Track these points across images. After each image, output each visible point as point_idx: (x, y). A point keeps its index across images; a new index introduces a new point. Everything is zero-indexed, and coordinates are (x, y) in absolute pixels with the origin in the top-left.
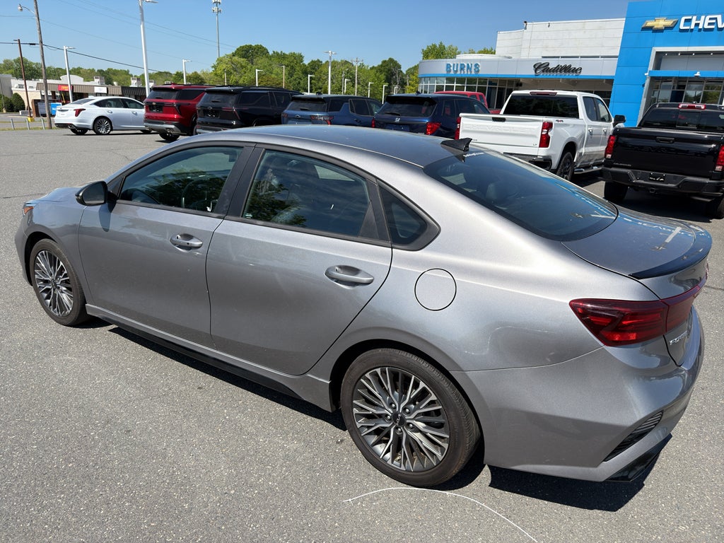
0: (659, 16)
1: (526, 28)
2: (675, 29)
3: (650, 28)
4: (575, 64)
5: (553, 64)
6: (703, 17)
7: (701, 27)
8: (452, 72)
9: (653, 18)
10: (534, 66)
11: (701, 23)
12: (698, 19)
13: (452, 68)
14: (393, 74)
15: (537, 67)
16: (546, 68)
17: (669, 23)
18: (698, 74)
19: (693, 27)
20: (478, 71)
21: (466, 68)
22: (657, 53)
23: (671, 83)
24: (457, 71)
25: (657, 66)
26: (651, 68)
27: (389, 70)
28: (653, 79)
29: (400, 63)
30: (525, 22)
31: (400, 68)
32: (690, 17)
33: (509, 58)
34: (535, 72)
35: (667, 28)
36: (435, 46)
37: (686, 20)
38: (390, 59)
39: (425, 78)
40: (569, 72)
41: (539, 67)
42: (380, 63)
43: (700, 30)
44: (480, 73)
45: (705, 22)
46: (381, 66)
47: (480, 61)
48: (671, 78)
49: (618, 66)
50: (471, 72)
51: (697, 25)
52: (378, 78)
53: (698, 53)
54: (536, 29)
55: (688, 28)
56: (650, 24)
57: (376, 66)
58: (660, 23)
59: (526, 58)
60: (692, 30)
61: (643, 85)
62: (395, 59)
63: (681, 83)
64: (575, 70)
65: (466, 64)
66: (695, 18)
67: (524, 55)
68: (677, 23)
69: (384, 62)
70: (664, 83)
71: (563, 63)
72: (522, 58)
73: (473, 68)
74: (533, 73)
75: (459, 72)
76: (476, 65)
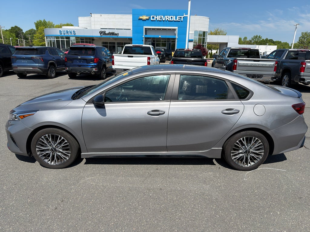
0: (144, 15)
1: (91, 16)
2: (150, 20)
3: (141, 19)
4: (116, 32)
5: (107, 32)
6: (158, 16)
7: (157, 20)
8: (63, 34)
9: (142, 15)
10: (100, 32)
11: (157, 18)
12: (156, 17)
13: (62, 32)
14: (18, 34)
15: (101, 33)
16: (104, 33)
17: (147, 18)
18: (160, 37)
19: (155, 19)
20: (75, 34)
21: (69, 33)
22: (145, 28)
23: (151, 40)
24: (65, 34)
25: (146, 34)
26: (144, 34)
27: (16, 32)
28: (146, 38)
29: (21, 28)
30: (91, 14)
31: (22, 31)
32: (154, 16)
33: (87, 28)
34: (101, 35)
35: (147, 19)
36: (41, 21)
37: (153, 17)
38: (15, 26)
39: (49, 36)
40: (114, 35)
41: (102, 33)
42: (10, 28)
43: (157, 21)
44: (76, 35)
45: (158, 18)
46: (11, 29)
47: (75, 29)
48: (151, 38)
49: (133, 33)
50: (72, 34)
51: (156, 19)
52: (12, 36)
53: (157, 29)
54: (96, 17)
55: (154, 20)
56: (141, 17)
57: (8, 29)
58: (145, 18)
59: (94, 29)
60: (155, 21)
61: (143, 41)
62: (18, 26)
63: (154, 40)
64: (116, 34)
65: (69, 31)
66: (155, 16)
67: (93, 28)
68: (150, 18)
69: (12, 28)
70: (148, 40)
71: (111, 31)
72: (93, 29)
73: (73, 32)
74: (100, 35)
75: (66, 34)
76: (74, 31)
